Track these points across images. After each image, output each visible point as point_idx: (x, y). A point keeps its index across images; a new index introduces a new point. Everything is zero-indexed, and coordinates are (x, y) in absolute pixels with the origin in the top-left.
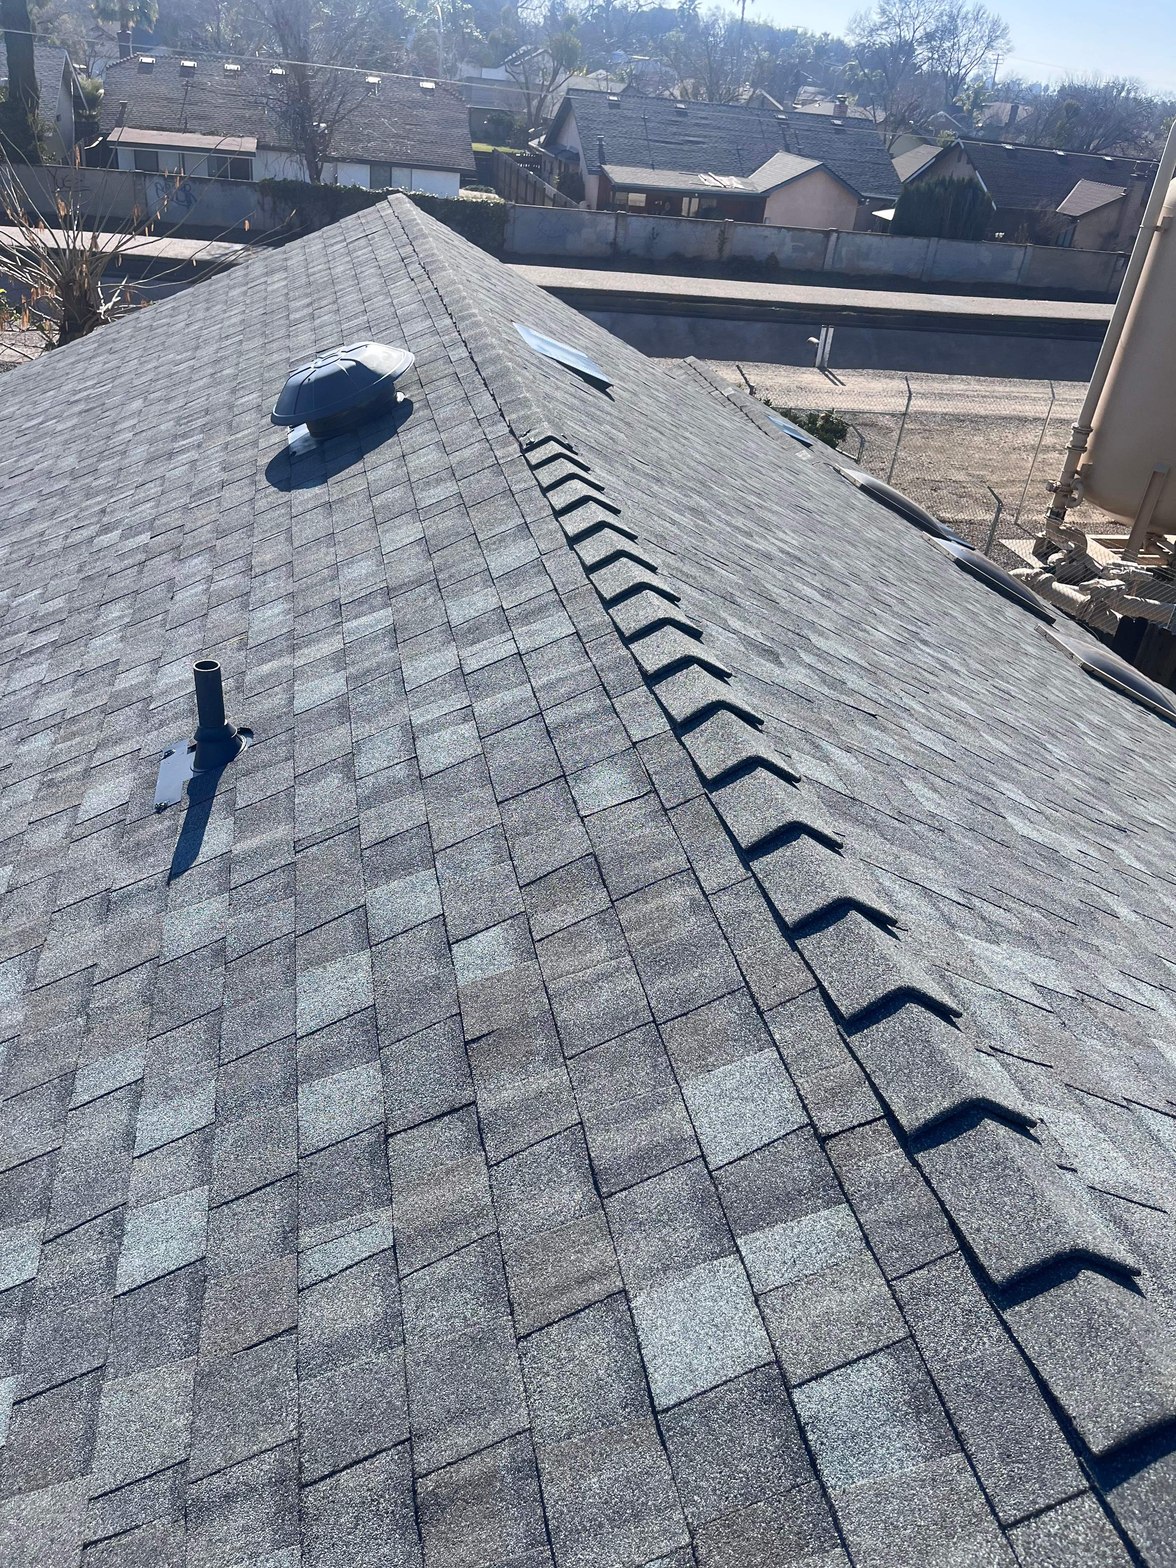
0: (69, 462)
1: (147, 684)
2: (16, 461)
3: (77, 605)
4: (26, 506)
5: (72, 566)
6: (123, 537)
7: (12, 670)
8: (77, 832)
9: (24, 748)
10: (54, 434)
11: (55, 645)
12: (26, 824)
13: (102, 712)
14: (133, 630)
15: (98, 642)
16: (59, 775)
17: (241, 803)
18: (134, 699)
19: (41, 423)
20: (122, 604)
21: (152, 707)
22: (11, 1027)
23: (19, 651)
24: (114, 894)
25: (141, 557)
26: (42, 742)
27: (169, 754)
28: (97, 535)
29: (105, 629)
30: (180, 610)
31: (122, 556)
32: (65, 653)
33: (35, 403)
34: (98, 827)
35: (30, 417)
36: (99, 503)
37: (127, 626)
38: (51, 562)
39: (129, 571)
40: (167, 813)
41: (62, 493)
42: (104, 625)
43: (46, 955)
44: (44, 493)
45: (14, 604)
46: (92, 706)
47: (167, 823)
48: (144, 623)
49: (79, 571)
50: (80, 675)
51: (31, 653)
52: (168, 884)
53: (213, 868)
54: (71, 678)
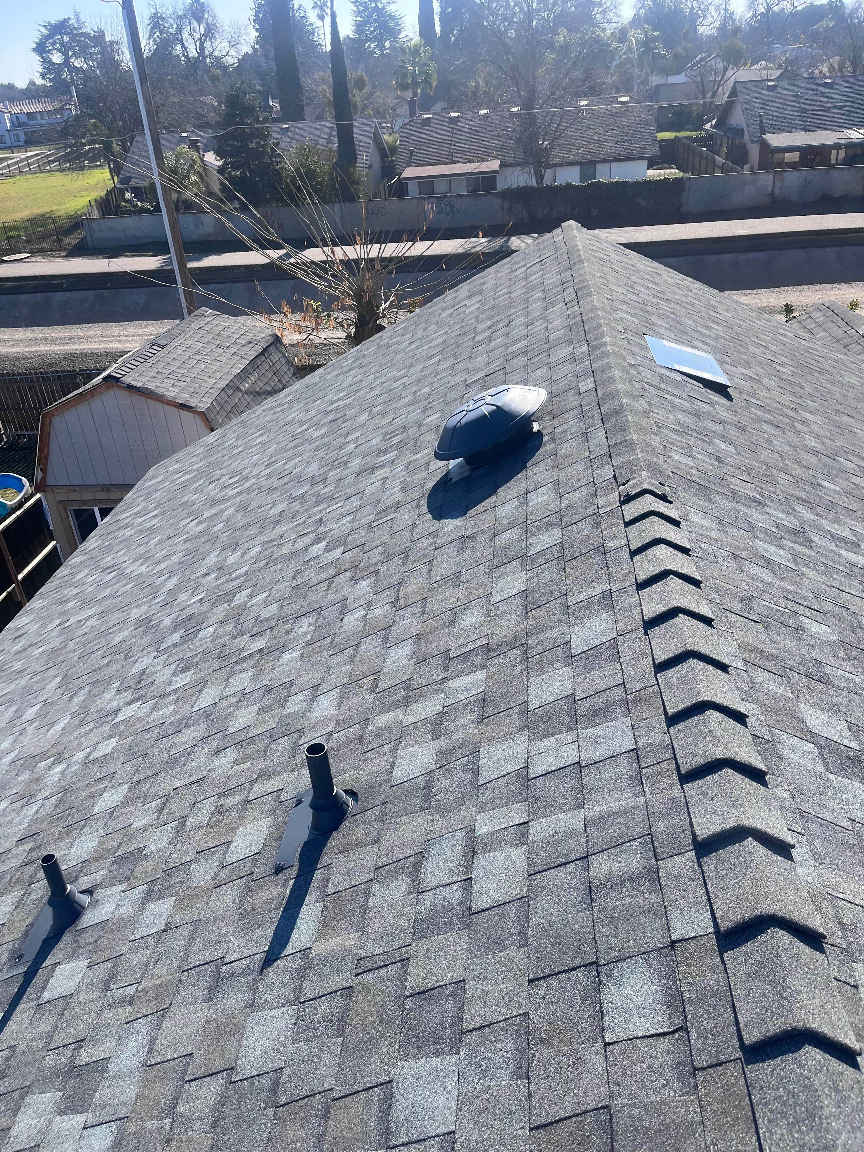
0: (313, 468)
1: (304, 713)
2: (285, 463)
3: (283, 614)
4: (280, 508)
5: (290, 574)
6: (327, 549)
7: (231, 674)
8: (223, 876)
9: (217, 763)
10: (311, 440)
11: (263, 653)
12: (195, 852)
13: (271, 737)
14: (309, 648)
15: (286, 657)
16: (228, 802)
17: (331, 889)
18: (292, 730)
19: (307, 430)
20: (310, 619)
21: (300, 743)
22: (125, 1104)
23: (240, 654)
24: (224, 967)
25: (332, 572)
26: (229, 756)
27: (299, 802)
28: (312, 544)
29: (294, 644)
30: (344, 635)
31: (321, 570)
32: (267, 663)
33: (307, 411)
34: (236, 875)
35: (302, 423)
36: (321, 511)
37: (309, 644)
38: (280, 566)
39: (321, 585)
40: (282, 876)
41: (302, 497)
42: (294, 640)
43: (166, 1024)
44: (293, 496)
45: (248, 605)
46: (266, 728)
47: (279, 889)
48: (318, 644)
49: (293, 578)
50: (268, 690)
51: (246, 658)
52: (261, 972)
53: (296, 965)
54: (261, 692)
